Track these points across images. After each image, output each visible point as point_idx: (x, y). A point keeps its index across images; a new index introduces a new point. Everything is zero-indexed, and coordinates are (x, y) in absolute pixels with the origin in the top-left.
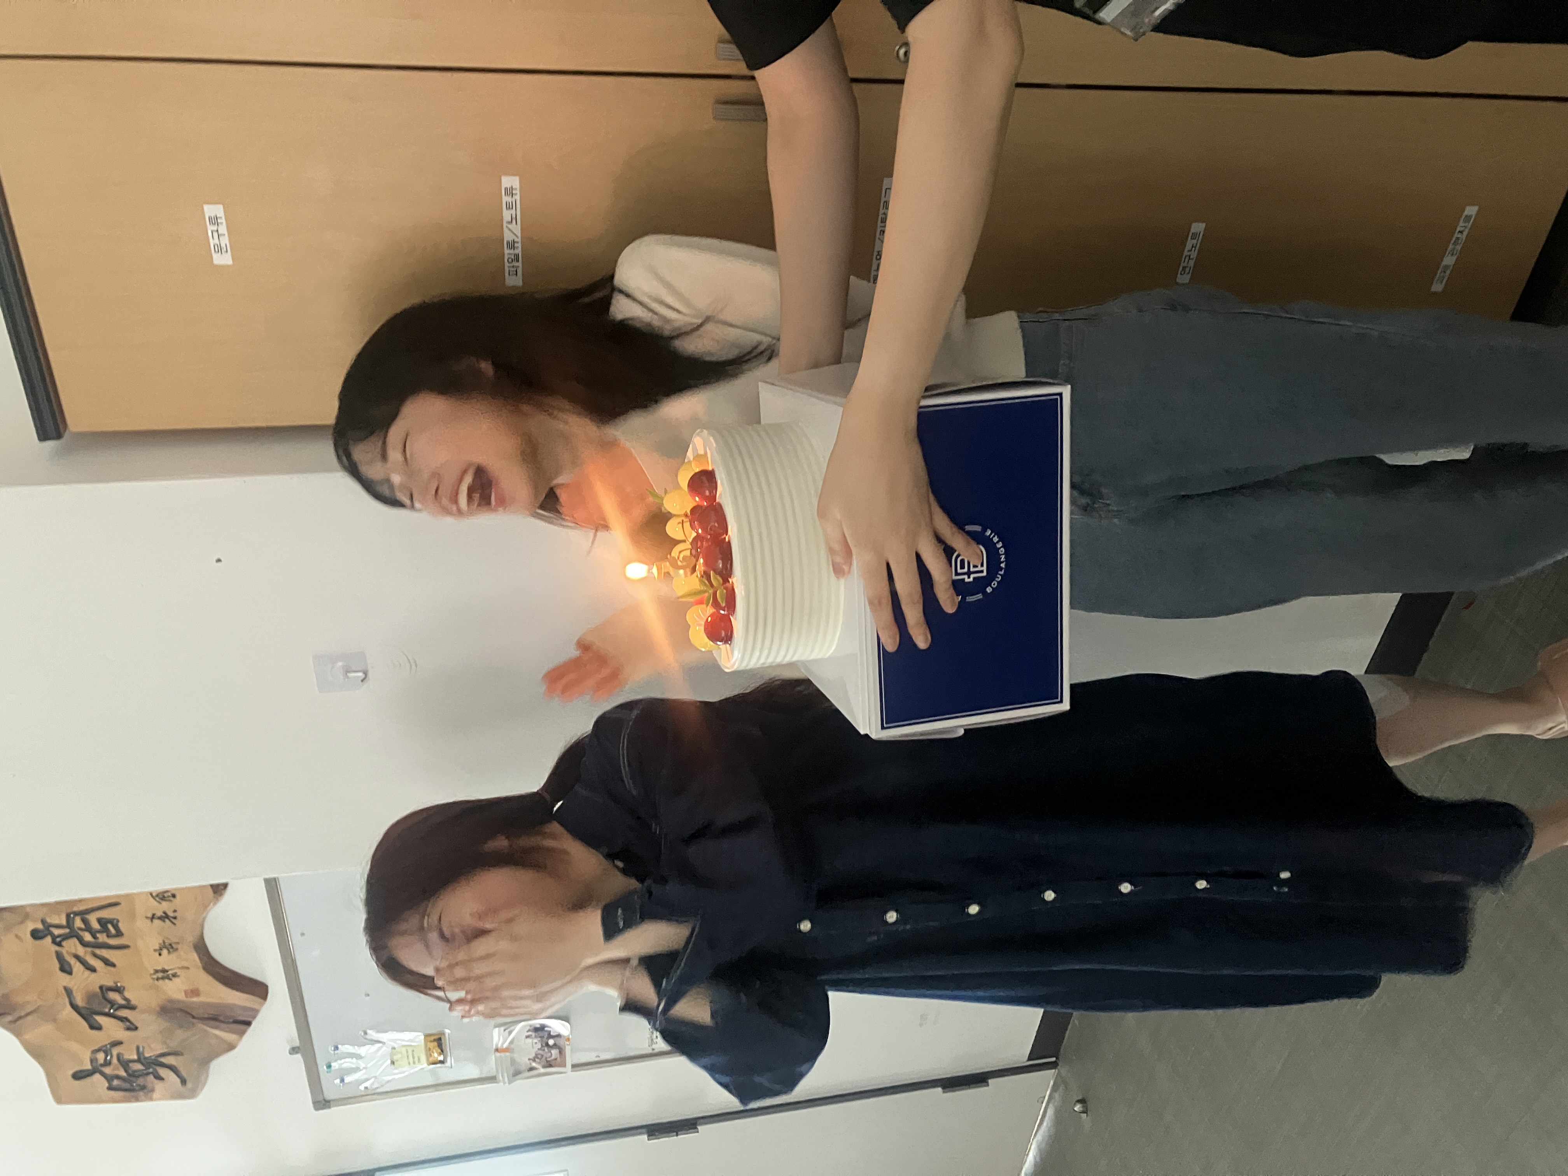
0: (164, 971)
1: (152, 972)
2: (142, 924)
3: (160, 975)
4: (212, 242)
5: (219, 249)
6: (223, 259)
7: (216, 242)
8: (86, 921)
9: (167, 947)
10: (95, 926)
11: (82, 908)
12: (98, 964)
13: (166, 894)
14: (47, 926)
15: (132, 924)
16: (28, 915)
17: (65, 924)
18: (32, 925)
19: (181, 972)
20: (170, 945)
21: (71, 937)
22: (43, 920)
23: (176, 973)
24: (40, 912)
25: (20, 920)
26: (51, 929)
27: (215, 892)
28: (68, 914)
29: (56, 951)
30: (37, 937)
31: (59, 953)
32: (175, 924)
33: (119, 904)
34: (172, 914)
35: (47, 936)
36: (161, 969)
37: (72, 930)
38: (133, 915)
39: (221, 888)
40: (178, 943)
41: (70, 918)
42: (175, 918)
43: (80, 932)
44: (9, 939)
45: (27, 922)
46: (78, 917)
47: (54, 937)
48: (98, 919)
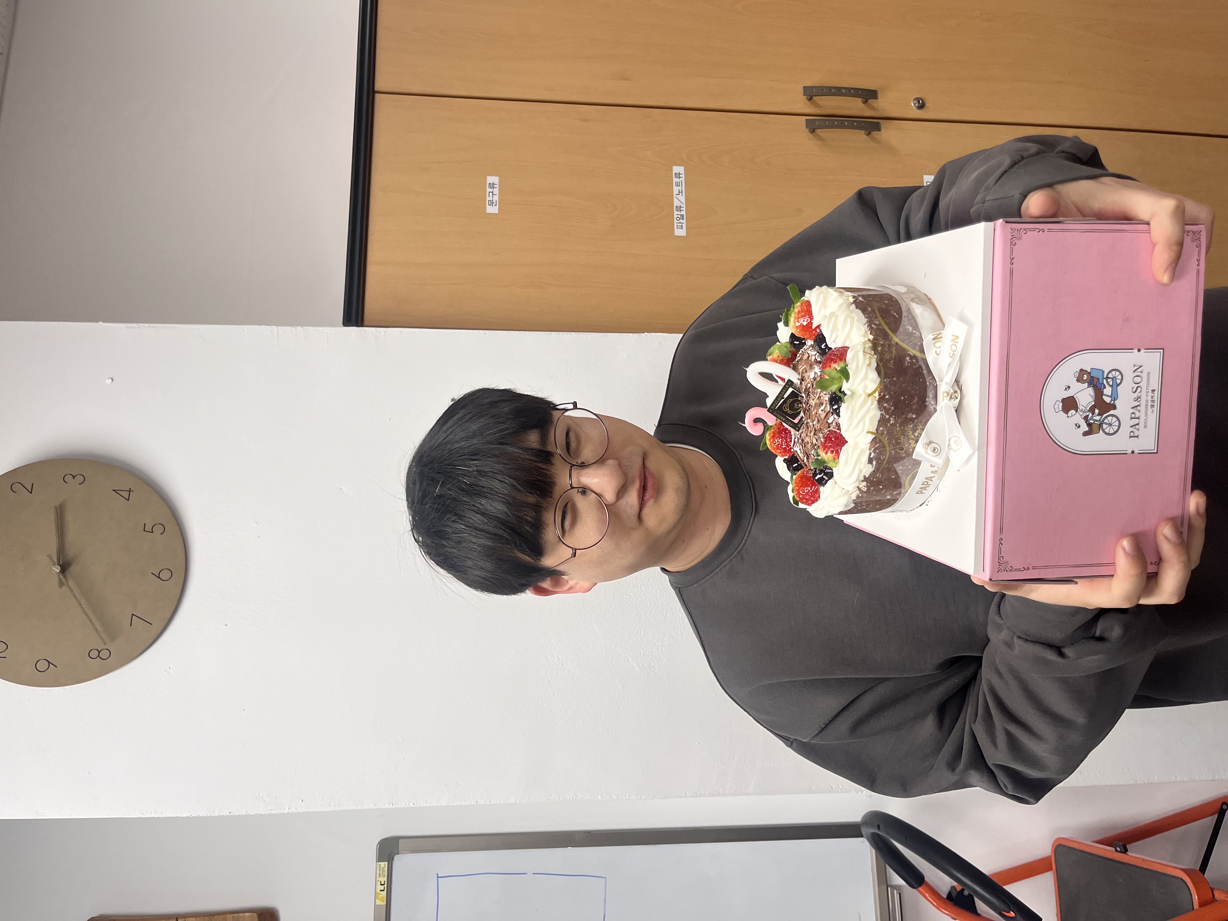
4: (488, 199)
5: (491, 203)
6: (492, 210)
7: (491, 199)
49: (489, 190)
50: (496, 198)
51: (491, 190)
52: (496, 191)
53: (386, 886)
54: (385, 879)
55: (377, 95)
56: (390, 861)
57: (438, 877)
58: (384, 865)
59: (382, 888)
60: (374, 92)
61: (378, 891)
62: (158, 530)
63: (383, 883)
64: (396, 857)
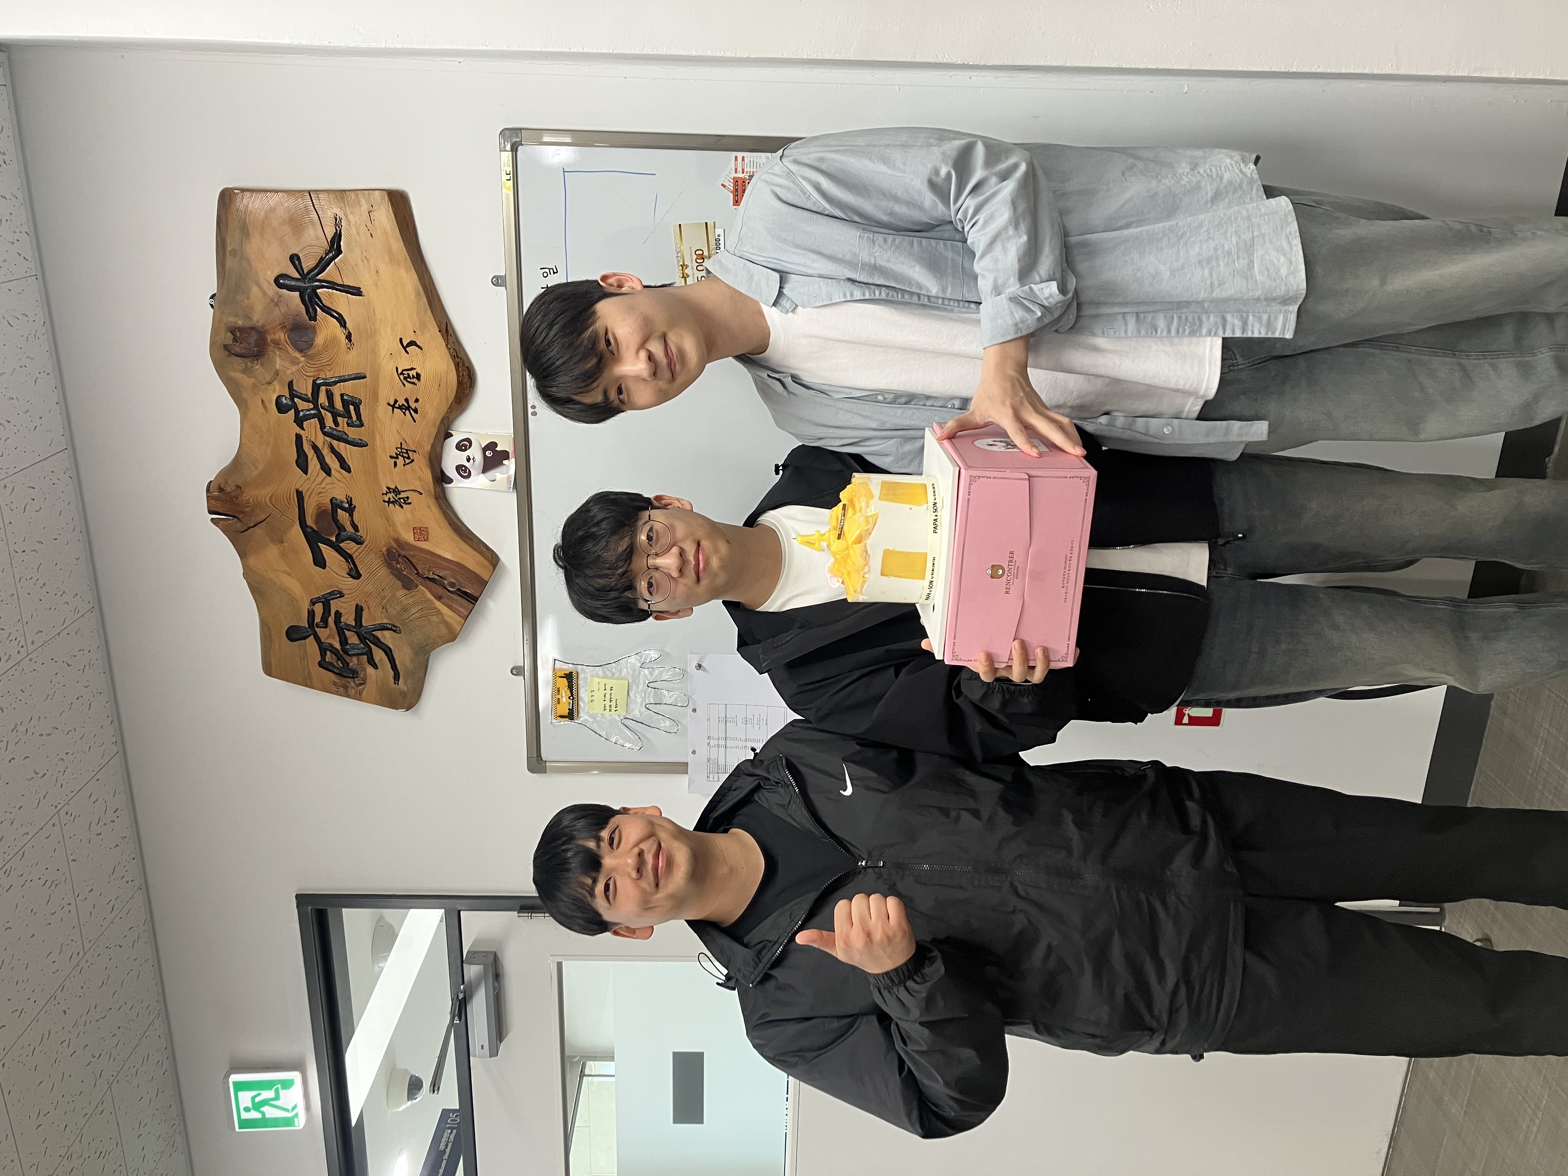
0: (397, 491)
1: (385, 490)
2: (383, 410)
3: (391, 496)
8: (330, 396)
9: (403, 454)
10: (338, 405)
11: (329, 375)
12: (333, 464)
13: (411, 373)
14: (293, 394)
15: (373, 410)
16: (277, 373)
17: (310, 395)
18: (278, 390)
19: (413, 497)
20: (407, 453)
21: (313, 416)
22: (290, 384)
23: (408, 498)
24: (289, 372)
25: (268, 378)
26: (296, 400)
27: (460, 383)
28: (314, 382)
29: (296, 434)
30: (281, 408)
31: (299, 438)
32: (414, 421)
33: (365, 377)
34: (413, 405)
35: (291, 410)
36: (393, 487)
37: (316, 407)
38: (375, 396)
39: (466, 380)
40: (415, 451)
41: (316, 388)
42: (416, 411)
43: (322, 411)
44: (255, 403)
45: (275, 383)
46: (323, 388)
47: (297, 412)
48: (342, 395)
53: (511, 175)
54: (511, 169)
56: (514, 149)
57: (564, 171)
58: (508, 154)
59: (508, 177)
61: (505, 180)
63: (508, 173)
64: (520, 148)
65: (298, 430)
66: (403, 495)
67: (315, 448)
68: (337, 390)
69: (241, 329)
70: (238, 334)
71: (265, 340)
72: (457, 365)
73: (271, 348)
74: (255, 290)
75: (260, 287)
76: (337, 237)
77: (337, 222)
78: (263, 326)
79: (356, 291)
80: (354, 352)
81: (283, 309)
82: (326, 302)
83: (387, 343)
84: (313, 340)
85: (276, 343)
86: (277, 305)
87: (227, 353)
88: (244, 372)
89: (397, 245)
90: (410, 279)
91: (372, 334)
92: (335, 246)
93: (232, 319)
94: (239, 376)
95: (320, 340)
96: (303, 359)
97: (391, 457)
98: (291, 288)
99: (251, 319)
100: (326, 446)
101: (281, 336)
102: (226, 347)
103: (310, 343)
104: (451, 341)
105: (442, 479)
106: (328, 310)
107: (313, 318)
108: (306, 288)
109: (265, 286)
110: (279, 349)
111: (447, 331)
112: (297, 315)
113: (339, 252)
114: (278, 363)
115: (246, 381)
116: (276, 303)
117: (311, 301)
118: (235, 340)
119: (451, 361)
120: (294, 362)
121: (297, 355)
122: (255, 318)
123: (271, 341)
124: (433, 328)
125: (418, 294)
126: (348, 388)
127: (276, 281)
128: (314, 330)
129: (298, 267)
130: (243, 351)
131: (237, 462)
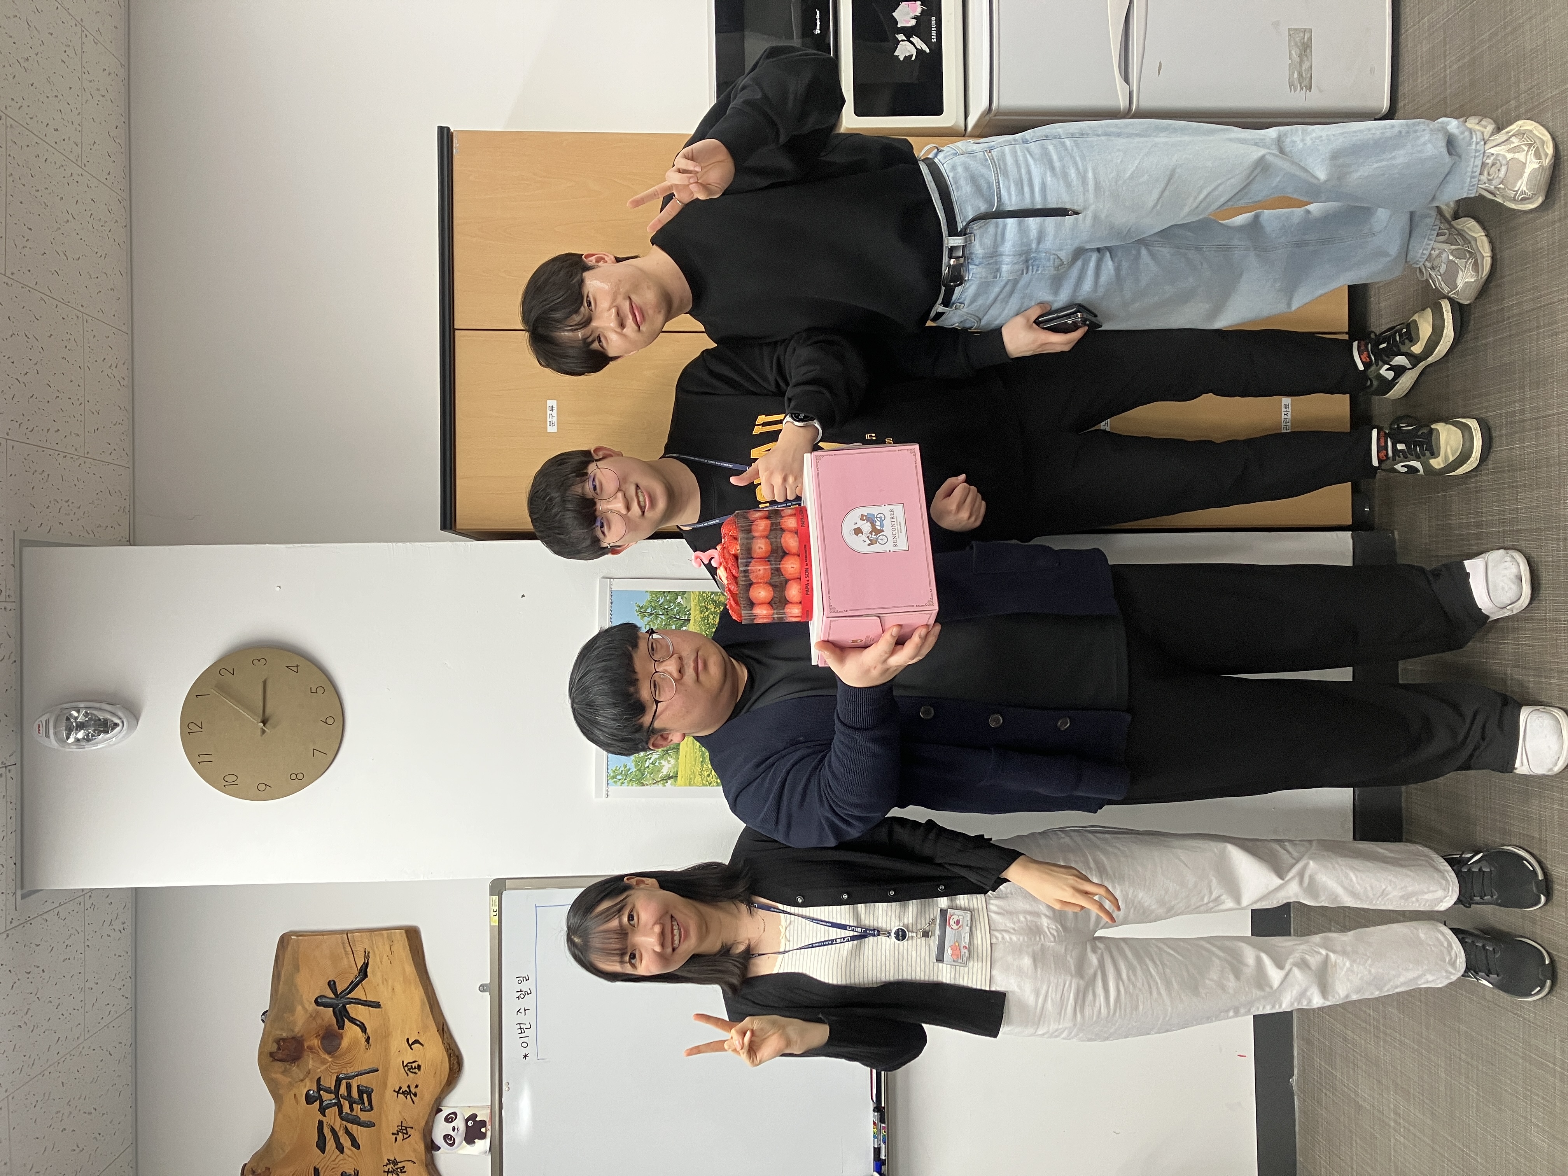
0: (395, 1162)
1: (386, 1162)
2: (389, 1094)
3: (390, 1166)
4: (548, 420)
5: (551, 424)
6: (552, 429)
7: (550, 420)
8: (349, 1087)
9: (403, 1130)
10: (355, 1094)
11: (351, 1071)
12: (346, 1142)
13: (413, 1065)
14: (320, 1088)
15: (382, 1096)
16: (309, 1072)
17: (333, 1088)
18: (310, 1086)
19: (408, 1166)
20: (406, 1129)
21: (334, 1105)
22: (319, 1080)
23: (404, 1167)
24: (319, 1070)
25: (302, 1077)
26: (321, 1092)
27: (451, 1069)
28: (337, 1077)
29: (319, 1121)
30: (309, 1100)
31: (321, 1123)
32: (414, 1103)
33: (377, 1070)
34: (413, 1090)
35: (315, 1101)
36: (393, 1159)
37: (337, 1097)
38: (385, 1085)
39: (456, 1066)
40: (412, 1128)
41: (339, 1081)
42: (415, 1095)
43: (341, 1100)
44: (289, 1099)
45: (307, 1080)
46: (344, 1082)
47: (322, 1102)
48: (358, 1086)
49: (549, 412)
50: (555, 419)
51: (551, 412)
52: (555, 413)
53: (497, 912)
54: (497, 908)
55: (456, 331)
56: (500, 895)
57: (537, 906)
58: (496, 898)
59: (495, 914)
60: (454, 330)
61: (492, 916)
62: (320, 691)
63: (495, 910)
64: (504, 892)
65: (321, 1117)
66: (400, 1165)
67: (333, 1131)
68: (354, 1083)
69: (284, 1040)
70: (282, 1044)
71: (302, 1046)
72: (450, 1056)
73: (305, 1053)
74: (299, 1008)
75: (304, 1007)
76: (366, 965)
77: (367, 955)
78: (302, 1036)
79: (377, 1005)
80: (370, 1051)
81: (319, 1021)
82: (353, 1015)
83: (397, 1043)
84: (340, 1044)
85: (311, 1048)
86: (314, 1019)
87: (272, 1059)
88: (283, 1073)
89: (410, 969)
90: (418, 993)
91: (386, 1036)
92: (363, 972)
93: (278, 1032)
94: (279, 1077)
95: (345, 1043)
96: (330, 1060)
97: (393, 1134)
98: (326, 1005)
99: (293, 1031)
100: (342, 1129)
101: (316, 1042)
102: (272, 1054)
103: (338, 1047)
104: (445, 1037)
105: (432, 1147)
106: (353, 1021)
107: (341, 1026)
108: (337, 1005)
109: (307, 1006)
110: (313, 1052)
111: (443, 1029)
112: (330, 1025)
113: (366, 976)
114: (311, 1064)
115: (284, 1080)
116: (313, 1017)
117: (342, 1015)
118: (279, 1049)
119: (445, 1053)
120: (324, 1062)
121: (327, 1057)
122: (297, 1030)
123: (307, 1047)
124: (433, 1029)
125: (423, 1004)
126: (363, 1080)
127: (316, 1001)
128: (340, 1037)
129: (334, 990)
130: (284, 1057)
131: (268, 1147)
